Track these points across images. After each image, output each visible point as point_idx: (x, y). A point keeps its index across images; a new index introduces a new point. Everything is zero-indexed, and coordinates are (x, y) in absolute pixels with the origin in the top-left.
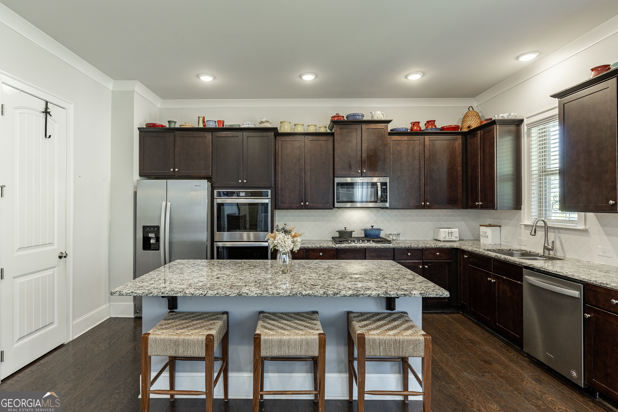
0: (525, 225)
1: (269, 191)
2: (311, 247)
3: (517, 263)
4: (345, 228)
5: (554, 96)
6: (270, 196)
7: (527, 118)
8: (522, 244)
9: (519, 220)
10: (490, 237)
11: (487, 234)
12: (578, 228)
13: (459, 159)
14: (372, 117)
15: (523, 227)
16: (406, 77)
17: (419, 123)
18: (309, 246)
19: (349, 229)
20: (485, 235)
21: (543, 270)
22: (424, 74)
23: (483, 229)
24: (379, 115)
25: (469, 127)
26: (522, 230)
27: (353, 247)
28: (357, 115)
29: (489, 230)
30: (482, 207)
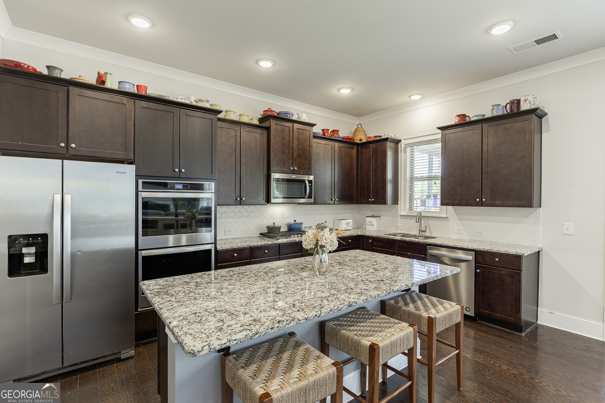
0: (401, 215)
1: (213, 184)
2: (257, 245)
3: (421, 242)
4: (274, 223)
5: (439, 128)
6: (213, 191)
7: (404, 140)
8: (398, 229)
9: (396, 211)
10: (375, 225)
11: (373, 223)
12: (441, 216)
13: (355, 165)
14: (298, 118)
15: (399, 217)
16: (338, 90)
17: (338, 131)
18: (255, 244)
19: (277, 225)
20: (371, 223)
21: (444, 245)
22: (353, 89)
23: (368, 219)
24: (304, 118)
25: (361, 140)
26: (399, 219)
27: (293, 242)
28: (288, 114)
29: (374, 220)
30: (373, 203)
